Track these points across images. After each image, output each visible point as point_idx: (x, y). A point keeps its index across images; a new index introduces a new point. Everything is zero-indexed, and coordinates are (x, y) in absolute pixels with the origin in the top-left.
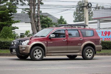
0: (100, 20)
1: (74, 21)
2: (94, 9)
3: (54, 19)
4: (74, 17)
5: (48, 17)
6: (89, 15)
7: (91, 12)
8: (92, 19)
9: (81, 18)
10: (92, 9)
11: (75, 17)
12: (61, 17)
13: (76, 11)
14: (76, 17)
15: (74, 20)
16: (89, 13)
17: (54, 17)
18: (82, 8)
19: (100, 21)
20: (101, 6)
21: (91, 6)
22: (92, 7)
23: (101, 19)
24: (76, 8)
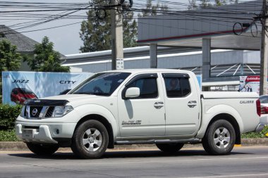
0: (157, 46)
1: (84, 50)
2: (141, 14)
3: (24, 42)
4: (83, 37)
6: (126, 32)
7: (130, 23)
8: (134, 41)
9: (102, 40)
10: (136, 14)
11: (86, 38)
13: (86, 20)
14: (89, 36)
15: (83, 46)
16: (125, 24)
17: (25, 37)
18: (104, 10)
19: (158, 48)
20: (161, 5)
21: (130, 7)
22: (134, 7)
23: (159, 43)
24: (88, 11)
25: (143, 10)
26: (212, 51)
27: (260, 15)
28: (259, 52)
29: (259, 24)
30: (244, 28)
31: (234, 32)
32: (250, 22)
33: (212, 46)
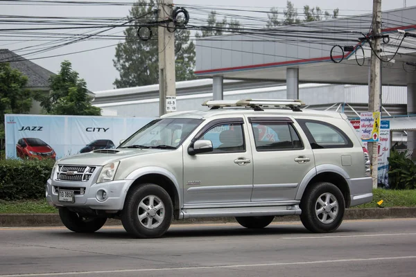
0: (223, 78)
1: (119, 84)
2: (200, 33)
3: (36, 73)
4: (119, 66)
5: (13, 68)
6: (180, 58)
7: (185, 46)
8: (191, 72)
9: (145, 70)
10: (193, 33)
11: (123, 67)
12: (66, 66)
13: (124, 41)
14: (127, 65)
15: (119, 78)
16: (178, 48)
17: (36, 66)
18: (149, 28)
19: (225, 81)
20: (229, 20)
21: (186, 23)
22: (190, 23)
23: (226, 74)
24: (124, 29)
25: (203, 28)
26: (301, 86)
27: (368, 34)
28: (366, 88)
29: (366, 47)
30: (346, 53)
31: (332, 59)
32: (354, 44)
33: (300, 78)
